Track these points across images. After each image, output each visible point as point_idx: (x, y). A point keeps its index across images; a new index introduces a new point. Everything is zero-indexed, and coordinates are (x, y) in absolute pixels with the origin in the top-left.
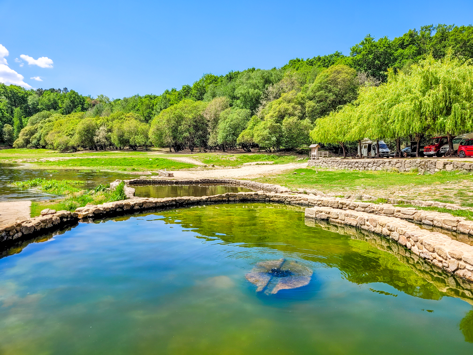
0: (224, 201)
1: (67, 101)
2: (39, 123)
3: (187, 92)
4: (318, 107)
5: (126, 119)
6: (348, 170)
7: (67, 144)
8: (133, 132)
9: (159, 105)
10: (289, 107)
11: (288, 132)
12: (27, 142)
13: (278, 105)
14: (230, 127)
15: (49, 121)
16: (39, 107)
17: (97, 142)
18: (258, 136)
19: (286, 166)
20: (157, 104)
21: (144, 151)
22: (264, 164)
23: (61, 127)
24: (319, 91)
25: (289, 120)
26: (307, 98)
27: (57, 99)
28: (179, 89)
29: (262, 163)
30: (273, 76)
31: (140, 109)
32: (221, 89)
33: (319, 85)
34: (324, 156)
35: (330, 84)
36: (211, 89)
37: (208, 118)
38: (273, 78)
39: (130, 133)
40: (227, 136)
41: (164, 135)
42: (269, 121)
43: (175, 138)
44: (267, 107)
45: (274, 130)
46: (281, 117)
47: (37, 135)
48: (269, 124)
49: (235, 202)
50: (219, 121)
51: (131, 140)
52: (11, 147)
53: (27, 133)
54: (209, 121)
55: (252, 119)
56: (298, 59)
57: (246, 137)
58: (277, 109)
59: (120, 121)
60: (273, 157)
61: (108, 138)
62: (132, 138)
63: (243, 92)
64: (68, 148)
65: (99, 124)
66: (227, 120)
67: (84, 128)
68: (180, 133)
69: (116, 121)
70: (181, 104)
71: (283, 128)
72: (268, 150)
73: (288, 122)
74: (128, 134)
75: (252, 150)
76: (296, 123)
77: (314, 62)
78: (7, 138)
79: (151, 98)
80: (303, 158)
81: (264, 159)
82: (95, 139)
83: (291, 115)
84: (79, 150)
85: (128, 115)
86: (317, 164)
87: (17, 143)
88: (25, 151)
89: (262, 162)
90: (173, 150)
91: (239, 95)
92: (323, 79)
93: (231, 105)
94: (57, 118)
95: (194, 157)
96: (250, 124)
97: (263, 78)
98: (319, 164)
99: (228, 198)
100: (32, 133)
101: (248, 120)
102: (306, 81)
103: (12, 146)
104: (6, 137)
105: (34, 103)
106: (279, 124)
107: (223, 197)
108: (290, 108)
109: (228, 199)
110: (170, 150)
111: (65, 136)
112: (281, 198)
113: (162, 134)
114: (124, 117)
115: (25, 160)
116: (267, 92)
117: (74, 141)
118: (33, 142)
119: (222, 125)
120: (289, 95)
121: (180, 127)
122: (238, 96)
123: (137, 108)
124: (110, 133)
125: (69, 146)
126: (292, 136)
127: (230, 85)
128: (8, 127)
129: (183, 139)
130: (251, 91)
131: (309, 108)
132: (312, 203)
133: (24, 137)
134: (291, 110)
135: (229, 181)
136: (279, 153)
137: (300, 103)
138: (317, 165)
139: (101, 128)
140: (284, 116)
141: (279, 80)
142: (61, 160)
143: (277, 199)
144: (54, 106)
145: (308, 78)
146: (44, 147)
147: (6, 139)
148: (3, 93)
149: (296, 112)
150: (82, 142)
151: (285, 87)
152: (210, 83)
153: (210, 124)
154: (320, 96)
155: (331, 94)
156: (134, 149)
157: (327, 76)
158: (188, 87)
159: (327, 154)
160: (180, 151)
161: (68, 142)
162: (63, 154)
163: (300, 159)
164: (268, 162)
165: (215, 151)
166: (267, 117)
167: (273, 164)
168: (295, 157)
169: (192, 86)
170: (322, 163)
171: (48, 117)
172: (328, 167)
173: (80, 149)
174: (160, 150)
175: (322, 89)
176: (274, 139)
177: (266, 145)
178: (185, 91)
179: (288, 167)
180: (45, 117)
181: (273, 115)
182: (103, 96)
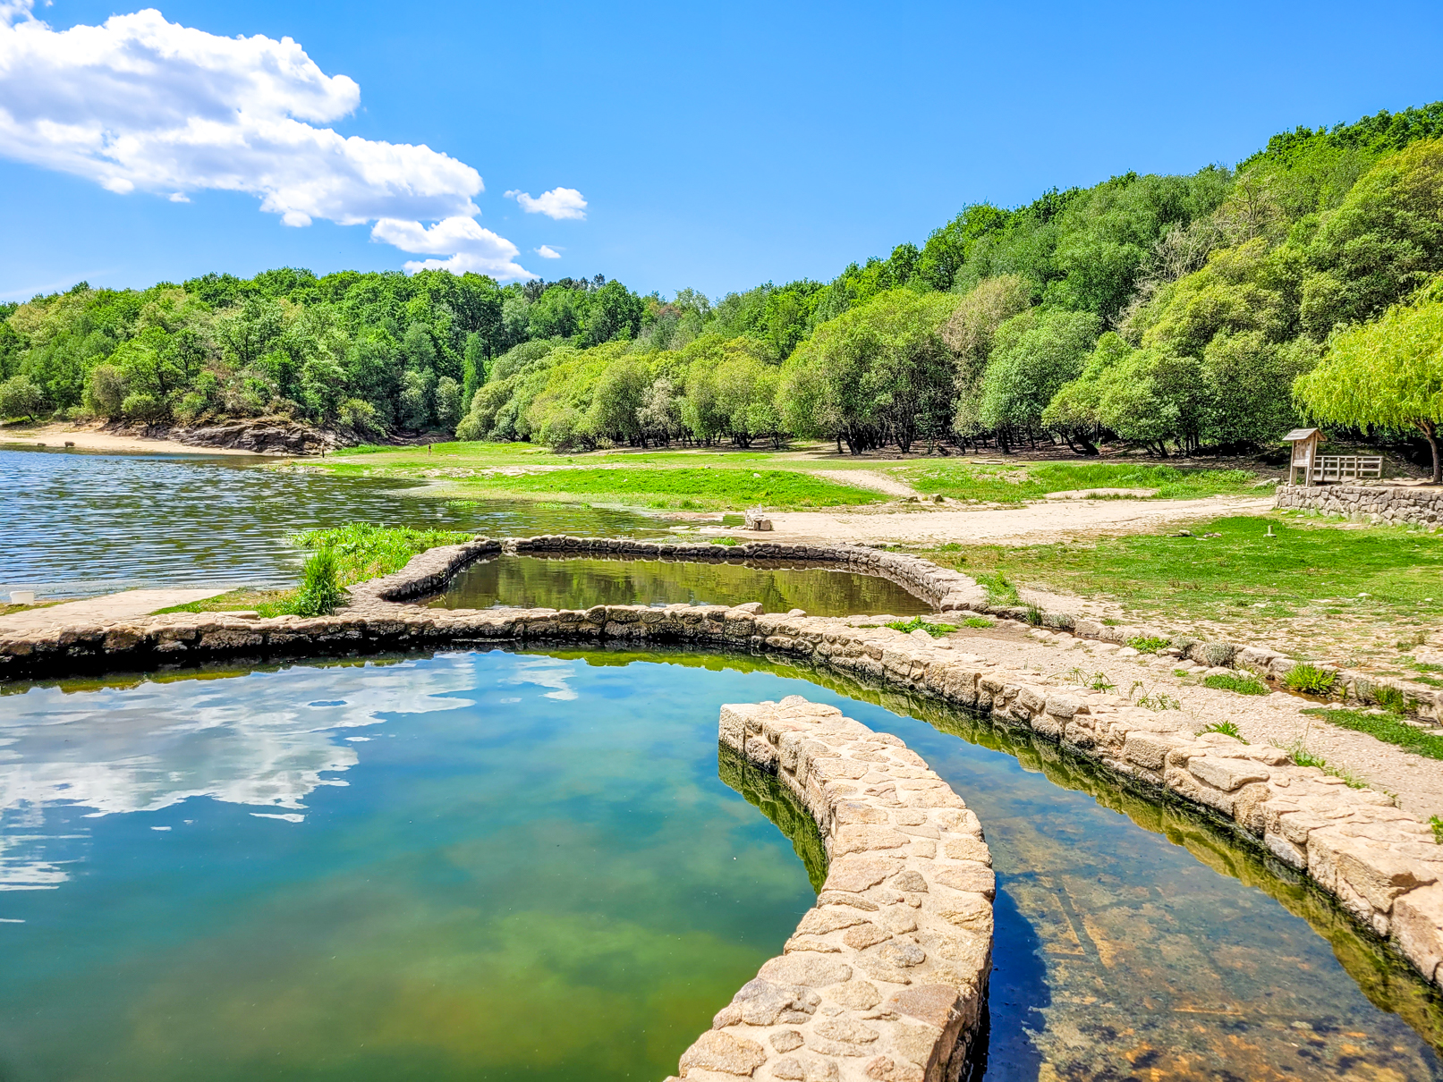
0: (587, 637)
1: (597, 312)
2: (518, 372)
3: (905, 265)
4: (1349, 295)
5: (725, 355)
6: (1417, 528)
7: (570, 429)
8: (739, 392)
9: (822, 310)
10: (1236, 298)
11: (1225, 388)
12: (489, 423)
13: (1194, 292)
14: (1024, 373)
15: (542, 368)
16: (529, 330)
17: (647, 424)
18: (1114, 401)
19: (1195, 506)
20: (815, 309)
21: (770, 451)
22: (1117, 497)
23: (566, 382)
24: (1356, 233)
25: (1230, 342)
26: (1310, 263)
27: (572, 306)
28: (886, 257)
29: (1112, 494)
30: (1193, 192)
31: (770, 324)
32: (1012, 248)
33: (1360, 211)
34: (1365, 473)
35: (1405, 205)
36: (980, 250)
37: (957, 346)
38: (1192, 200)
39: (733, 396)
40: (1012, 402)
41: (819, 401)
42: (1156, 350)
43: (849, 410)
44: (1156, 300)
45: (1170, 381)
46: (1203, 332)
47: (510, 405)
48: (1154, 360)
49: (630, 640)
50: (992, 354)
51: (734, 417)
52: (452, 436)
53: (489, 400)
54: (959, 355)
55: (1099, 344)
56: (1305, 128)
57: (1075, 404)
58: (1190, 307)
59: (708, 363)
60: (1163, 474)
61: (672, 413)
62: (737, 413)
63: (1079, 252)
64: (572, 441)
65: (655, 373)
66: (1017, 350)
67: (614, 385)
68: (866, 395)
69: (698, 361)
70: (877, 303)
71: (1207, 372)
72: (1158, 451)
73: (1226, 350)
74: (727, 399)
75: (1100, 447)
76: (1256, 354)
77: (1363, 137)
78: (444, 413)
79: (802, 291)
80: (1276, 480)
81: (1128, 480)
82: (641, 414)
83: (1238, 325)
84: (601, 448)
85: (733, 343)
86: (1308, 501)
87: (465, 426)
88: (480, 447)
89: (1112, 491)
90: (845, 446)
91: (1068, 263)
92: (1376, 191)
93: (1037, 301)
94: (562, 359)
95: (895, 469)
96: (1093, 360)
97: (1156, 201)
98: (1314, 502)
99: (603, 625)
100: (501, 400)
101: (1088, 347)
102: (1316, 202)
103: (454, 433)
104: (443, 410)
105: (517, 320)
106: (1191, 359)
107: (581, 620)
108: (1239, 301)
109: (602, 630)
110: (840, 448)
111: (568, 407)
112: (800, 639)
113: (813, 398)
114: (722, 351)
115: (448, 470)
116: (1161, 252)
117: (586, 422)
118: (502, 424)
119: (999, 366)
120: (1240, 256)
121: (866, 375)
122: (1062, 266)
123: (761, 322)
124: (679, 399)
125: (573, 435)
126: (1240, 400)
127: (1040, 234)
128: (448, 385)
129: (873, 413)
130: (1109, 248)
131: (1314, 297)
132: (896, 673)
133: (481, 411)
134: (1240, 308)
135: (848, 552)
136: (1194, 460)
137: (1277, 284)
138: (1309, 507)
139: (657, 384)
140: (1214, 330)
141: (1213, 205)
142: (532, 474)
143: (786, 641)
144: (564, 327)
145: (1326, 190)
146: (526, 439)
147: (442, 417)
148: (444, 297)
149: (1260, 316)
150: (608, 425)
151: (1227, 230)
152: (982, 233)
153: (961, 364)
154: (1361, 254)
155: (1407, 243)
156: (741, 445)
157: (1395, 179)
158: (909, 252)
159: (1375, 466)
160: (868, 452)
161: (573, 425)
162: (556, 456)
163: (1264, 483)
164: (1139, 492)
165: (976, 453)
166: (1151, 335)
167: (1154, 497)
168: (1249, 474)
169: (921, 248)
170: (1327, 499)
171: (541, 357)
172: (1345, 515)
173: (603, 444)
174: (816, 449)
175: (1371, 225)
176: (1171, 410)
177: (1140, 432)
178: (901, 262)
179: (1195, 510)
180: (532, 356)
181: (1173, 330)
182: (690, 293)
